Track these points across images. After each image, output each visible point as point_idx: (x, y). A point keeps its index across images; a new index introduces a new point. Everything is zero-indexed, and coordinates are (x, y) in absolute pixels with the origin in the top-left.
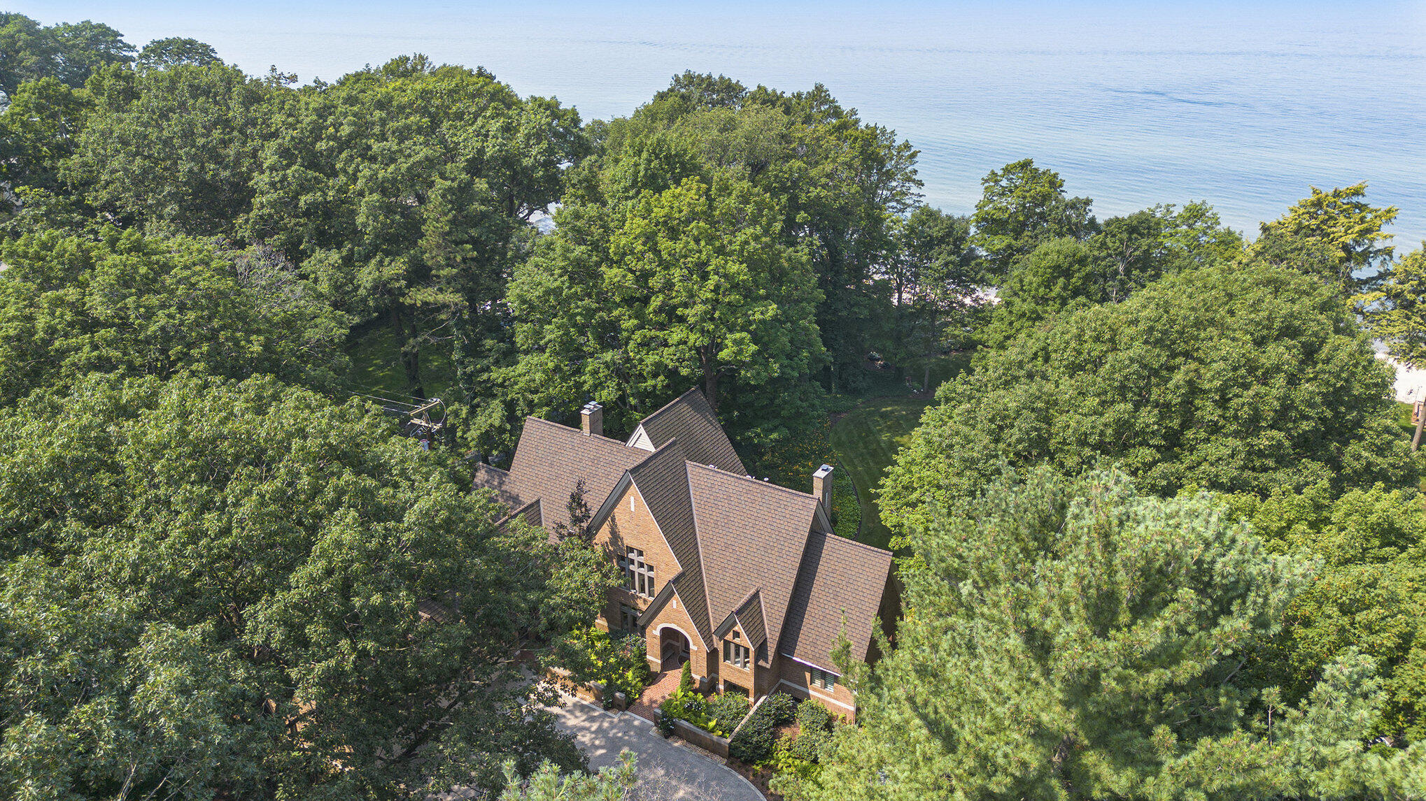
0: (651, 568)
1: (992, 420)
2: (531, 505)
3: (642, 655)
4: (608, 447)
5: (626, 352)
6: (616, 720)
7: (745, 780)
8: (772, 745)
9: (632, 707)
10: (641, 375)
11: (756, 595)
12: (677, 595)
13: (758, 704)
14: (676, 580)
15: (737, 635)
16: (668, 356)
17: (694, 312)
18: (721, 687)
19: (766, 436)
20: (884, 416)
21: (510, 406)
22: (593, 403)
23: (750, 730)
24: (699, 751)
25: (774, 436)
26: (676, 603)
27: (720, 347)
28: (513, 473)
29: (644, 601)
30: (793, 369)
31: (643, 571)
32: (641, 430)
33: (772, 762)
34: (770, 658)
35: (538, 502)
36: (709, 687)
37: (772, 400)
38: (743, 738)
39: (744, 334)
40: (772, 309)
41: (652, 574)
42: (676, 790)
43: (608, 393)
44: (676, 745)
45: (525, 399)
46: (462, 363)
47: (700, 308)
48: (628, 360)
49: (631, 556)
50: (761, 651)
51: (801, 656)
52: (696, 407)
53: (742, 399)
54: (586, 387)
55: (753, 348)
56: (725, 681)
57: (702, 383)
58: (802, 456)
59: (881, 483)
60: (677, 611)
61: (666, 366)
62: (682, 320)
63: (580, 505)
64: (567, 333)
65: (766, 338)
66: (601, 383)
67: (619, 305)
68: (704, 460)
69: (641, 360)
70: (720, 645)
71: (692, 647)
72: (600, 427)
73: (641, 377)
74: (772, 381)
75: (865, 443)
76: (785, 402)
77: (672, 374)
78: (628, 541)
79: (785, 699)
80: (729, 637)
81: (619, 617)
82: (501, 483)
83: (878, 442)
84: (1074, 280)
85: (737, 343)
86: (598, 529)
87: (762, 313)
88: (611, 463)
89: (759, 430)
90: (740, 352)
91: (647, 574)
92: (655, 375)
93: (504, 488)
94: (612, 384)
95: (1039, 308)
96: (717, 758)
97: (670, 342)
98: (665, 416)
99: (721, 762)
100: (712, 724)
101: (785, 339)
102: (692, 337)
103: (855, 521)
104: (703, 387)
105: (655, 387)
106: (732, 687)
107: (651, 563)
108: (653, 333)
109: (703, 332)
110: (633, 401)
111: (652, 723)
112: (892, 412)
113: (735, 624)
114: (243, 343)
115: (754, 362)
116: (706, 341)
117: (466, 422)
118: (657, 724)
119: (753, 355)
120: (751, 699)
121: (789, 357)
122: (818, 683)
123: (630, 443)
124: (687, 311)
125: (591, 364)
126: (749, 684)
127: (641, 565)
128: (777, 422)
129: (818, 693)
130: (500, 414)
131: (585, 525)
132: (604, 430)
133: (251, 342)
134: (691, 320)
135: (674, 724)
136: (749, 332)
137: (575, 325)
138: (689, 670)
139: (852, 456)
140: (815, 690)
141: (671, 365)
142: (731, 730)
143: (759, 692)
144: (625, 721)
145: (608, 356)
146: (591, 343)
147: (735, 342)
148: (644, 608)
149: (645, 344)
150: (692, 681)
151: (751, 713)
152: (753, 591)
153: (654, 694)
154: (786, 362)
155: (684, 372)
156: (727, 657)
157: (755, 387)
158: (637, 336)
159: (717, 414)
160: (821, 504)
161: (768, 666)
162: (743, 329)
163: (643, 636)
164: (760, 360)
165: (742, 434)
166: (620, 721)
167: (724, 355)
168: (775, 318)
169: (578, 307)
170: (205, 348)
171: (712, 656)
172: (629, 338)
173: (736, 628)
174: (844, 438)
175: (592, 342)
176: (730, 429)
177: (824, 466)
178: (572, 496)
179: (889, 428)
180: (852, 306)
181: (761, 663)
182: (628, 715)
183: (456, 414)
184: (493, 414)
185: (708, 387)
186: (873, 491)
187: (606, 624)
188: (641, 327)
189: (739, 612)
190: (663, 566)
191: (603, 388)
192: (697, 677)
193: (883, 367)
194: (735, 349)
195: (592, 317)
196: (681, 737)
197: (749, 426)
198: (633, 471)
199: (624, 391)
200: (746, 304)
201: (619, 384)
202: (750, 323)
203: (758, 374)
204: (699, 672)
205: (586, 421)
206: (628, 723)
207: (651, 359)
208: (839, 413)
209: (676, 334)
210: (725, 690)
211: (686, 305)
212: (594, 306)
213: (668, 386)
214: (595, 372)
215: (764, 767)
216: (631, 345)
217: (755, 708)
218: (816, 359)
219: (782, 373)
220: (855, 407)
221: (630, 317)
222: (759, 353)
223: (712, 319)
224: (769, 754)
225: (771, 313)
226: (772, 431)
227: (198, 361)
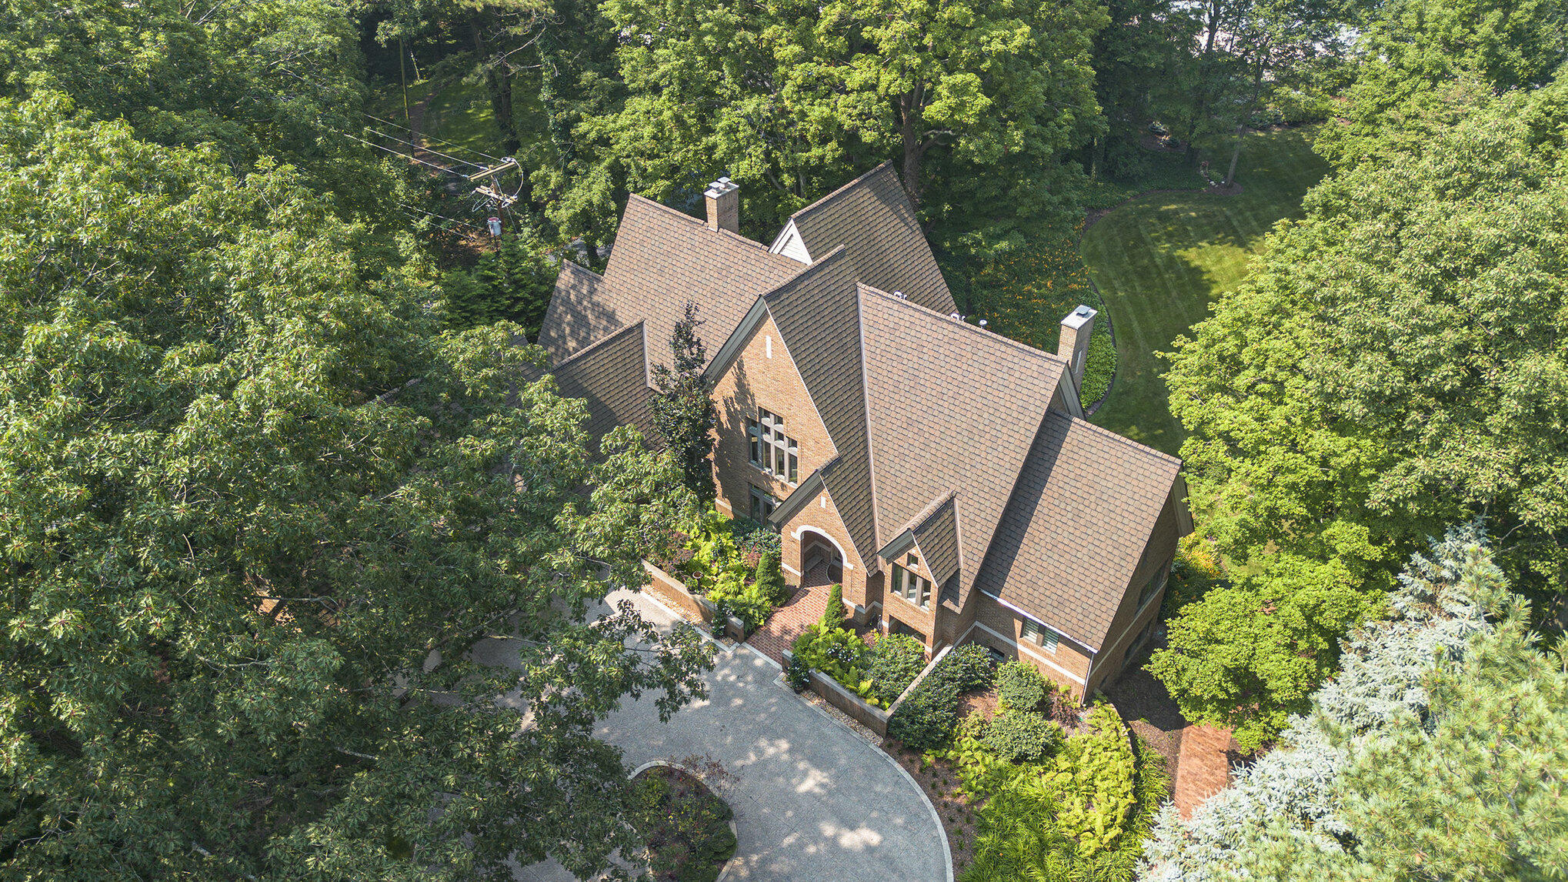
0: (793, 443)
1: (1429, 259)
2: (630, 330)
3: (774, 563)
4: (741, 250)
5: (777, 100)
6: (729, 653)
7: (907, 776)
8: (952, 726)
9: (754, 638)
10: (803, 137)
11: (949, 504)
12: (826, 491)
13: (938, 658)
14: (828, 470)
15: (913, 559)
16: (843, 110)
17: (890, 33)
18: (885, 624)
19: (990, 246)
20: (1164, 218)
21: (618, 173)
22: (724, 180)
23: (922, 702)
24: (843, 720)
25: (1003, 245)
26: (824, 500)
27: (929, 97)
28: (607, 278)
29: (782, 488)
30: (1045, 140)
31: (782, 444)
32: (791, 229)
33: (952, 753)
34: (963, 599)
35: (640, 325)
36: (868, 621)
37: (1005, 190)
38: (909, 712)
39: (971, 77)
40: (1021, 34)
41: (794, 451)
42: (805, 774)
43: (750, 166)
44: (810, 704)
45: (638, 167)
46: (552, 106)
47: (900, 27)
48: (784, 112)
49: (766, 421)
50: (949, 588)
51: (1009, 597)
52: (884, 196)
53: (957, 186)
54: (718, 155)
55: (983, 101)
56: (891, 618)
57: (897, 159)
58: (1039, 271)
59: (1176, 344)
60: (826, 511)
61: (840, 126)
62: (870, 47)
63: (690, 343)
64: (690, 66)
65: (1006, 87)
66: (740, 148)
67: (774, 20)
68: (887, 284)
69: (803, 115)
70: (888, 571)
71: (847, 565)
72: (735, 220)
73: (803, 142)
74: (1009, 159)
75: (1132, 257)
76: (1025, 193)
77: (850, 139)
78: (762, 400)
79: (978, 655)
80: (902, 561)
81: (747, 501)
82: (592, 291)
83: (1151, 256)
84: (1517, 14)
85: (955, 90)
86: (718, 379)
87: (1004, 41)
88: (747, 278)
89: (979, 236)
90: (961, 107)
91: (789, 451)
92: (824, 141)
93: (595, 298)
94: (757, 151)
95: (1448, 60)
96: (869, 733)
97: (849, 86)
98: (832, 209)
99: (874, 743)
100: (865, 685)
101: (1038, 89)
102: (886, 78)
103: (1106, 373)
104: (898, 164)
105: (822, 158)
106: (899, 628)
107: (793, 436)
108: (823, 69)
109: (903, 70)
110: (788, 180)
111: (778, 666)
112: (1176, 212)
113: (911, 545)
114: (126, 44)
115: (982, 125)
116: (907, 86)
117: (556, 196)
118: (785, 669)
119: (981, 114)
120: (929, 650)
121: (1041, 120)
122: (1032, 637)
123: (776, 248)
124: (879, 33)
125: (726, 117)
126: (928, 629)
127: (780, 436)
128: (1010, 224)
129: (1028, 649)
130: (602, 186)
131: (698, 371)
132: (741, 225)
133: (140, 43)
134: (885, 47)
135: (809, 676)
136: (977, 72)
137: (704, 51)
138: (839, 596)
139: (1112, 274)
140: (1026, 645)
141: (847, 124)
142: (893, 697)
143: (941, 640)
144: (741, 657)
145: (750, 105)
146: (729, 83)
147: (954, 89)
148: (783, 496)
149: (808, 87)
150: (843, 610)
151: (926, 672)
152: (943, 497)
153: (787, 620)
154: (1035, 128)
155: (868, 137)
156: (896, 585)
157: (980, 168)
158: (798, 74)
159: (917, 208)
160: (1070, 368)
161: (958, 610)
162: (971, 67)
163: (779, 532)
164: (993, 123)
165: (954, 240)
166: (735, 656)
167: (934, 111)
168: (1024, 53)
169: (707, 20)
170: (51, 46)
171: (875, 583)
172: (786, 77)
173: (913, 551)
174: (1101, 247)
175: (728, 80)
176: (934, 232)
177: (1082, 309)
178: (678, 328)
179: (1170, 236)
180: (1138, 48)
181: (948, 604)
182: (748, 649)
183: (545, 182)
184: (592, 188)
185: (908, 162)
186: (1159, 354)
187: (730, 508)
188: (806, 58)
189: (920, 530)
190: (811, 443)
191: (743, 157)
192: (850, 604)
193: (1168, 144)
194: (953, 101)
195: (730, 37)
196: (818, 694)
197: (965, 228)
198: (772, 297)
199: (775, 163)
200: (979, 23)
201: (767, 153)
202: (982, 57)
203: (988, 146)
204: (854, 599)
205: (712, 208)
206: (747, 660)
207: (818, 111)
208: (1099, 209)
209: (861, 71)
210: (891, 631)
211: (877, 22)
212: (734, 19)
213: (841, 158)
214: (732, 130)
215: (938, 760)
216: (788, 89)
217: (932, 665)
218: (1082, 126)
219: (1027, 146)
220: (1124, 202)
221: (790, 42)
222: (992, 109)
223: (921, 49)
224: (947, 740)
225: (1018, 41)
226: (999, 238)
227: (36, 68)
